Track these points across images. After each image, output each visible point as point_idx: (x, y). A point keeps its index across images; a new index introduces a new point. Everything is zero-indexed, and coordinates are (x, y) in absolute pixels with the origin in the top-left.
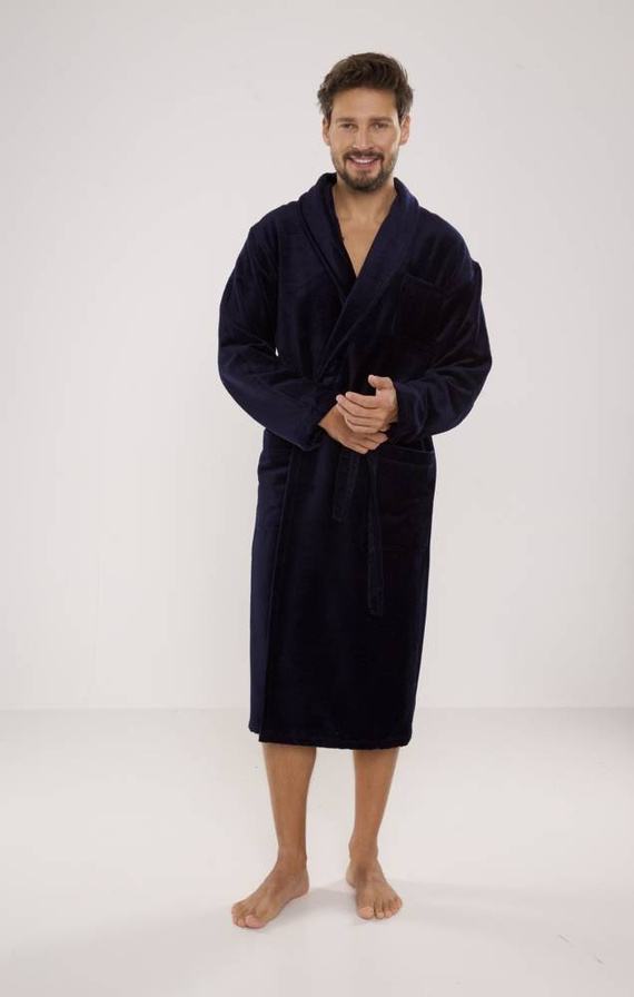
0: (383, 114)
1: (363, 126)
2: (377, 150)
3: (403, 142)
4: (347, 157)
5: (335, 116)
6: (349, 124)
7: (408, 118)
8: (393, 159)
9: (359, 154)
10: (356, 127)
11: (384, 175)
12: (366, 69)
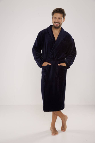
0: (60, 17)
1: (57, 19)
2: (59, 22)
3: (63, 22)
4: (54, 23)
5: (54, 17)
6: (55, 18)
7: (65, 18)
8: (61, 24)
9: (56, 23)
10: (56, 19)
11: (60, 26)
12: (59, 10)
